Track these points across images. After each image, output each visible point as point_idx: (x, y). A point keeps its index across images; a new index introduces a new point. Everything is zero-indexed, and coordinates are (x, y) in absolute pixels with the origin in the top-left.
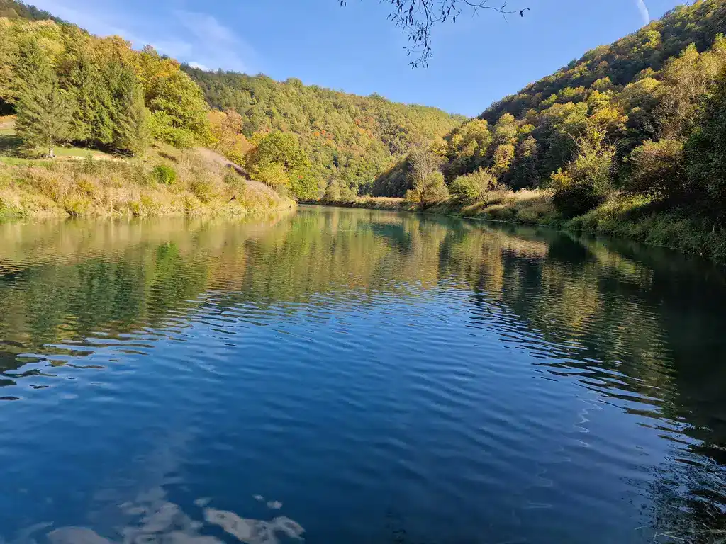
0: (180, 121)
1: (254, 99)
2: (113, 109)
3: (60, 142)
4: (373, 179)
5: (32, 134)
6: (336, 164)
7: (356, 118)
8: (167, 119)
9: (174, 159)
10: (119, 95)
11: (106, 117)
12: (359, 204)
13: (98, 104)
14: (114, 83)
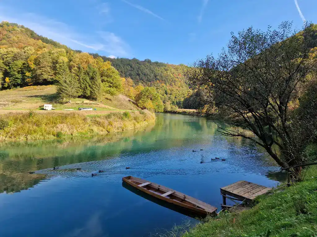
0: (112, 85)
1: (132, 69)
2: (90, 84)
3: (74, 97)
4: (182, 100)
5: (64, 95)
6: (166, 94)
7: (174, 74)
8: (108, 84)
9: (110, 100)
10: (92, 78)
11: (88, 86)
12: (179, 112)
13: (85, 82)
14: (91, 74)
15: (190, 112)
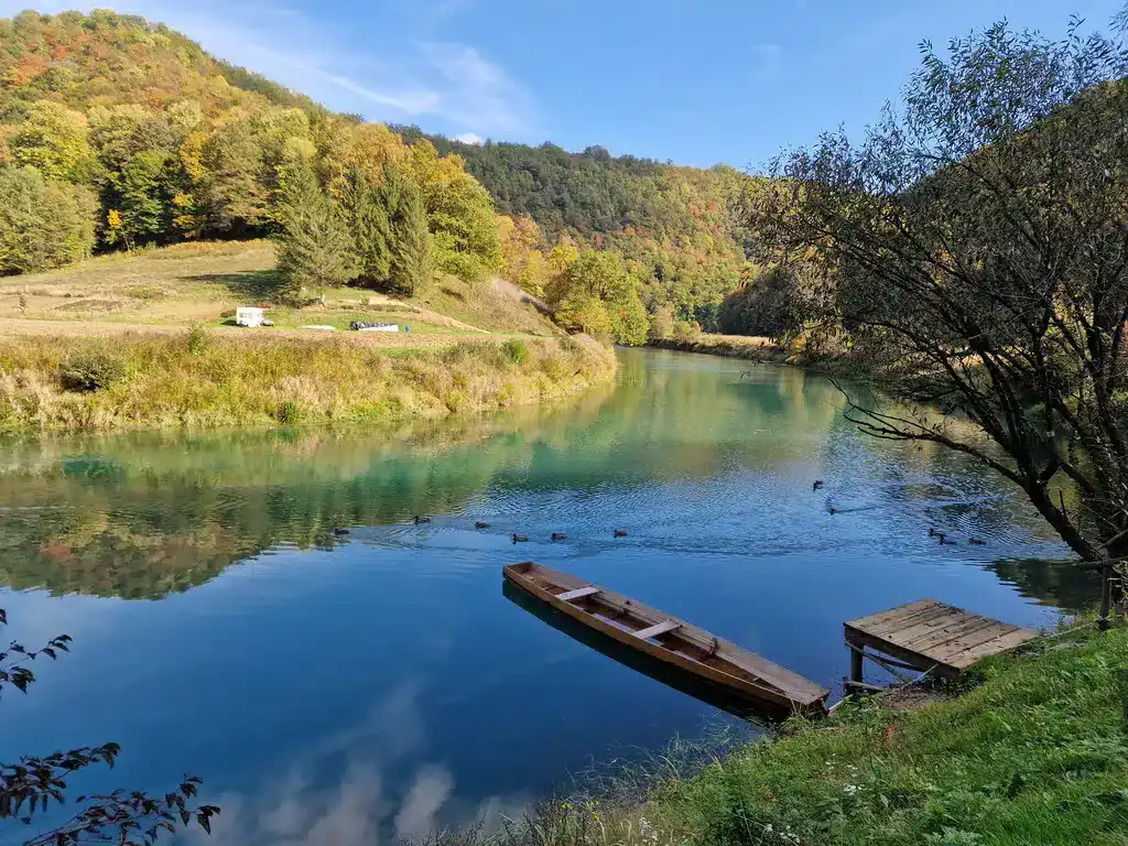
0: (464, 242)
1: (538, 182)
2: (391, 236)
3: (337, 284)
4: (719, 300)
5: (304, 276)
6: (659, 277)
7: (690, 204)
8: (451, 240)
9: (459, 296)
10: (398, 218)
11: (383, 246)
12: (703, 347)
13: (374, 230)
14: (393, 201)
15: (745, 347)
